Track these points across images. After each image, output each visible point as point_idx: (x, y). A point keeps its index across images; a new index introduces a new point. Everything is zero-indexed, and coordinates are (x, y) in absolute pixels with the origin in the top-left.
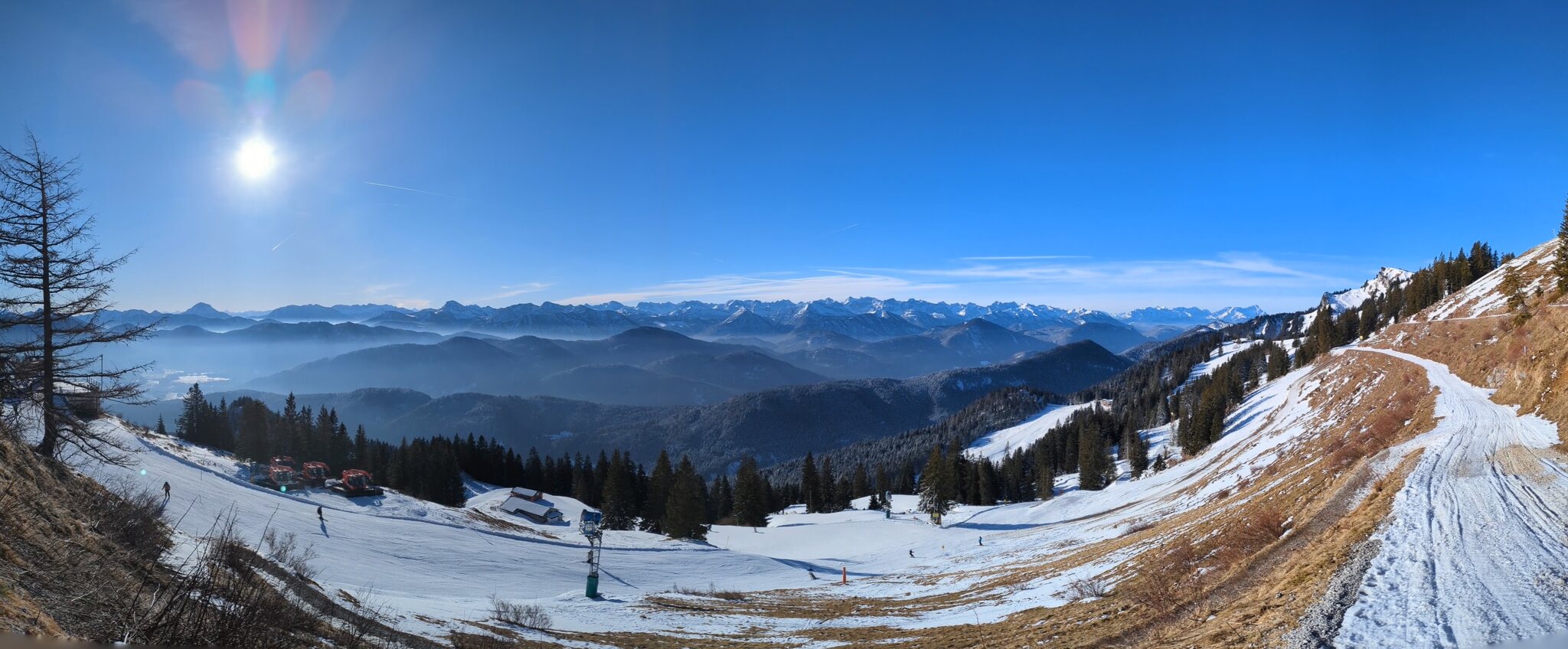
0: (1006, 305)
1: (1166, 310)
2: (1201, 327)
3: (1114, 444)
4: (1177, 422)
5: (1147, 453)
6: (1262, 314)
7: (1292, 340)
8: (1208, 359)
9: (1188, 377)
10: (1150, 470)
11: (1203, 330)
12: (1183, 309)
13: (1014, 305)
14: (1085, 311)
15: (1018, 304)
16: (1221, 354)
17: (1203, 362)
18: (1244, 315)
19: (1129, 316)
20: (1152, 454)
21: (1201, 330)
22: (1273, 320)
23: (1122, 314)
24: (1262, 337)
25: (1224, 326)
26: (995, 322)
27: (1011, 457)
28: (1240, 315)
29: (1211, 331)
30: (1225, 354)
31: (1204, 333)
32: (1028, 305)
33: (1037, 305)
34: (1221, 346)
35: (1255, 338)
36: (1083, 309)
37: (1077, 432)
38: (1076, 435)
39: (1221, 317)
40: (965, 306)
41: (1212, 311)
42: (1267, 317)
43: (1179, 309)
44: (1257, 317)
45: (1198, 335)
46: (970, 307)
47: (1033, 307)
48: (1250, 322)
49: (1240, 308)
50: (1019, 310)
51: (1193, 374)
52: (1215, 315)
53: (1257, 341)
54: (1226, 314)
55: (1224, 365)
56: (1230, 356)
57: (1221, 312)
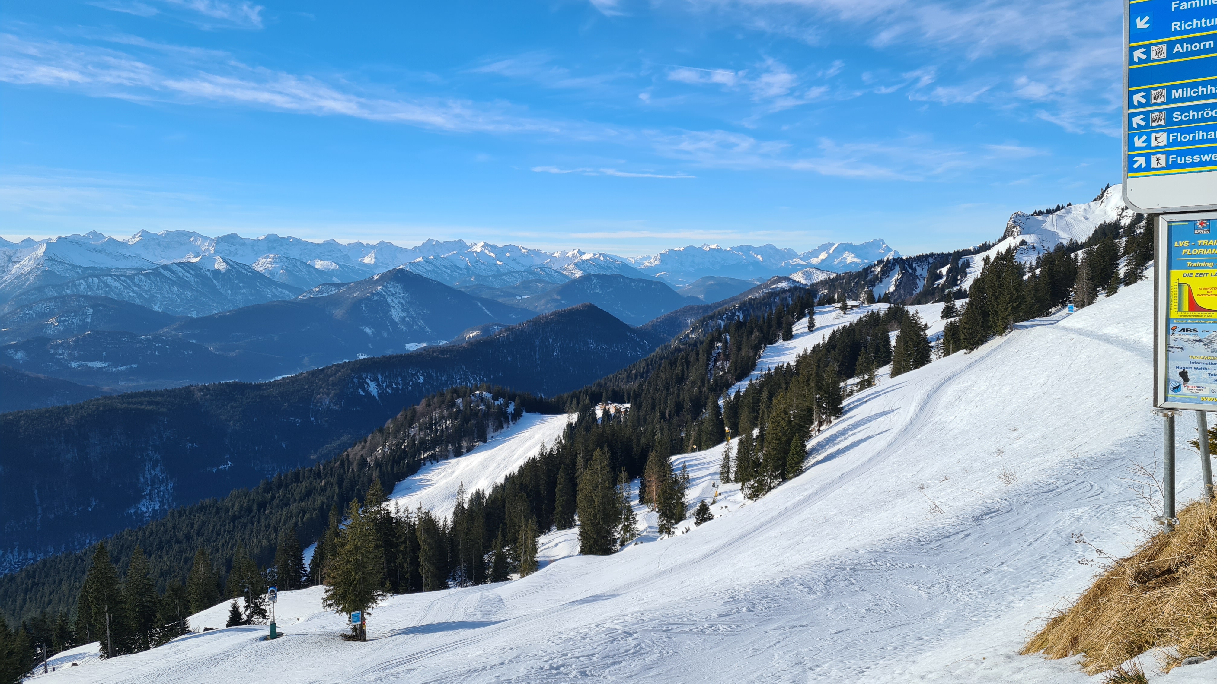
0: (447, 245)
1: (718, 250)
2: (780, 280)
3: (631, 478)
4: (735, 442)
5: (683, 495)
6: (891, 256)
7: (942, 305)
8: (789, 336)
9: (753, 366)
10: (689, 523)
11: (784, 285)
12: (749, 248)
13: (460, 245)
14: (581, 253)
15: (469, 244)
16: (811, 327)
17: (781, 342)
18: (857, 256)
19: (657, 262)
20: (691, 495)
21: (780, 285)
22: (911, 266)
23: (645, 259)
24: (885, 299)
25: (820, 277)
26: (429, 276)
27: (466, 506)
28: (850, 258)
29: (797, 288)
30: (818, 329)
31: (783, 291)
32: (486, 245)
33: (500, 245)
34: (812, 314)
35: (871, 300)
36: (579, 251)
37: (574, 463)
38: (572, 468)
39: (815, 261)
40: (373, 247)
41: (800, 253)
42: (898, 261)
43: (741, 248)
44: (880, 262)
45: (774, 294)
46: (384, 248)
47: (493, 248)
48: (867, 270)
49: (851, 245)
50: (472, 252)
51: (762, 363)
52: (805, 257)
53: (876, 307)
54: (823, 256)
55: (816, 349)
56: (827, 333)
57: (815, 253)
